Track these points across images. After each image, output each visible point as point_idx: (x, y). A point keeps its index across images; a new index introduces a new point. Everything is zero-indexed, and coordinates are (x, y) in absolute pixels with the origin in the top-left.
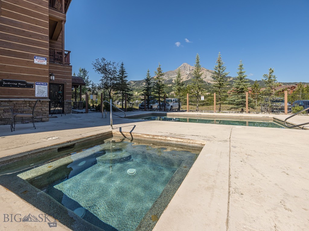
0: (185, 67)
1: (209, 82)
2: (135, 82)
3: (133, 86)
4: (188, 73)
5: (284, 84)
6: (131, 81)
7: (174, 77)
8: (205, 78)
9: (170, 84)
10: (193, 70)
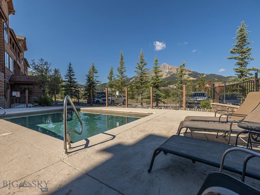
0: (164, 66)
4: (167, 71)
10: (171, 69)
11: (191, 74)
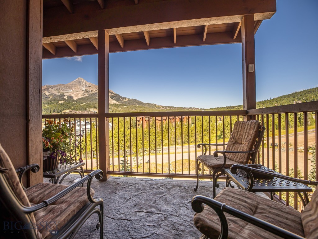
0: (80, 82)
4: (84, 89)
7: (66, 92)
9: (61, 100)
10: (90, 86)
11: (113, 97)
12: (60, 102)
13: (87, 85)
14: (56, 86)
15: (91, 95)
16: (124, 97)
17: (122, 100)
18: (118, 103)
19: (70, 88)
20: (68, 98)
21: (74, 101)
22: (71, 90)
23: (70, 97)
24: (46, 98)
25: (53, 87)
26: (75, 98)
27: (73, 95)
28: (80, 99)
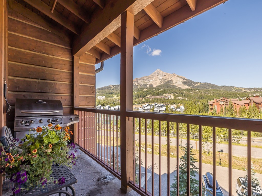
0: (158, 73)
1: (179, 87)
2: (114, 86)
3: (112, 90)
4: (161, 78)
5: (245, 89)
6: (111, 85)
7: (148, 82)
8: (176, 83)
9: (145, 88)
10: (165, 75)
11: (185, 82)
12: (144, 90)
13: (163, 75)
14: (142, 78)
15: (167, 82)
16: (196, 82)
17: (193, 84)
18: (190, 88)
19: (151, 78)
20: (150, 87)
21: (154, 88)
22: (152, 80)
23: (151, 86)
24: (136, 87)
25: (140, 79)
26: (154, 86)
27: (153, 84)
28: (158, 86)
